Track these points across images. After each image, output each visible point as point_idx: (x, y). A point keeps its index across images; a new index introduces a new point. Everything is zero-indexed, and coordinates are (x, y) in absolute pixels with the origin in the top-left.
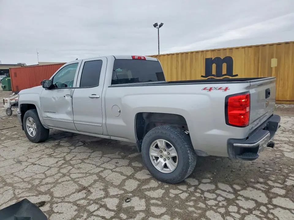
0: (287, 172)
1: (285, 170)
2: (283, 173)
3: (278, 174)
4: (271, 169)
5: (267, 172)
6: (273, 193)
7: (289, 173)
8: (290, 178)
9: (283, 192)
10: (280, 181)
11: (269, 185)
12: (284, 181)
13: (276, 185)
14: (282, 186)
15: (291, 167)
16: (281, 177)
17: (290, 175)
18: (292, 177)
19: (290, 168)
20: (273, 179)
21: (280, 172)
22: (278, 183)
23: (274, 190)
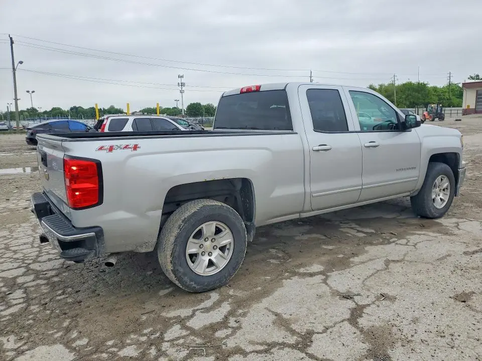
0: (32, 307)
1: (38, 310)
2: (37, 302)
3: (43, 297)
4: (59, 298)
5: (60, 292)
6: (29, 275)
7: (28, 306)
8: (22, 300)
9: (20, 280)
10: (32, 289)
11: (41, 279)
12: (27, 291)
13: (34, 283)
14: (25, 285)
15: (31, 321)
16: (35, 295)
17: (24, 305)
18: (20, 303)
19: (30, 317)
20: (43, 287)
21: (43, 302)
22: (33, 286)
23: (32, 277)
